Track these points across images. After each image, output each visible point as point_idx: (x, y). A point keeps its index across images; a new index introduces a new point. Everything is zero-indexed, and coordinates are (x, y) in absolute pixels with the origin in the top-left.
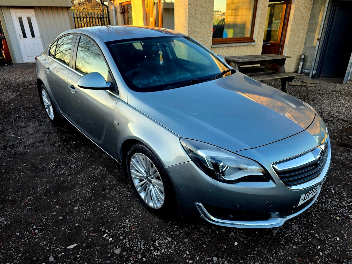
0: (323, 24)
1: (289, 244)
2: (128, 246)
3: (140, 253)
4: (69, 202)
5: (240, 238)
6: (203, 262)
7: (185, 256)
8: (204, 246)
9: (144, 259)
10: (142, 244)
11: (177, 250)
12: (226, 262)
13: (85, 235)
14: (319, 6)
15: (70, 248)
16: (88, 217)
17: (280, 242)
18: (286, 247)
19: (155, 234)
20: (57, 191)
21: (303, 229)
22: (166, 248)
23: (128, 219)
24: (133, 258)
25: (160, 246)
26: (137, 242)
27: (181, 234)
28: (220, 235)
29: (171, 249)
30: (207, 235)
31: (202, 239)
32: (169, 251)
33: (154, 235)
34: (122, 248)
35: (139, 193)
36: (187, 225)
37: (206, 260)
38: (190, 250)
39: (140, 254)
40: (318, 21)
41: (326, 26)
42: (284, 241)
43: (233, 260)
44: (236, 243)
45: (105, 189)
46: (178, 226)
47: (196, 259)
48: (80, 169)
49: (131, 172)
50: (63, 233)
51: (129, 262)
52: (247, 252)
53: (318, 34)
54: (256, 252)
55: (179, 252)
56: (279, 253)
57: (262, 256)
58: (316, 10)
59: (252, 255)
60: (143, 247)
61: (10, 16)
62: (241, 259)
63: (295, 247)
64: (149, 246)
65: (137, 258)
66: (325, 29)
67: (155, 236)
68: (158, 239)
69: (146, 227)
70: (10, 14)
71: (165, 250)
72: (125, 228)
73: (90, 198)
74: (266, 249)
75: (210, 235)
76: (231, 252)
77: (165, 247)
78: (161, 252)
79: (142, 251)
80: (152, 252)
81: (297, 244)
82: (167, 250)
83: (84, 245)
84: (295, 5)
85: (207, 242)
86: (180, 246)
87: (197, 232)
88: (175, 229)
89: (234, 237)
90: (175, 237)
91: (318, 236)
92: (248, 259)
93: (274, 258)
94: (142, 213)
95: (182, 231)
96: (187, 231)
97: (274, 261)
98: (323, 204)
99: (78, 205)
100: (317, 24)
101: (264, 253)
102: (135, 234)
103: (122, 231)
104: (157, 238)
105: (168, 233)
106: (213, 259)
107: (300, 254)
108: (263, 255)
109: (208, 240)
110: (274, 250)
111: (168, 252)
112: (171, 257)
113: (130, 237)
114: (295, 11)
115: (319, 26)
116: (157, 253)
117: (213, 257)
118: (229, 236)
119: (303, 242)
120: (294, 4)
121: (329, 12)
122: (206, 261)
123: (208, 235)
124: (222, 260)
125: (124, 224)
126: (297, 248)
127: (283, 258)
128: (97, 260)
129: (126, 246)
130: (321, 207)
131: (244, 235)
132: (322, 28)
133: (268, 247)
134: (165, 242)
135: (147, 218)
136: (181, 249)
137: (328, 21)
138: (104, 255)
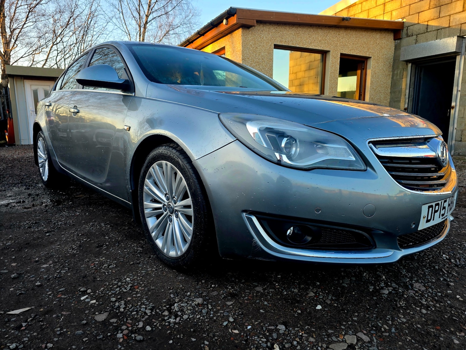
0: (408, 91)
1: (414, 307)
2: (122, 310)
3: (143, 319)
4: (37, 259)
5: (326, 299)
6: (258, 331)
7: (225, 324)
8: (261, 311)
9: (148, 328)
10: (148, 308)
11: (212, 315)
12: (303, 333)
13: (49, 297)
14: (400, 72)
15: (13, 313)
16: (62, 275)
17: (397, 305)
18: (408, 311)
19: (174, 295)
20: (21, 248)
21: (432, 289)
22: (192, 313)
23: (131, 277)
24: (128, 327)
25: (182, 311)
26: (141, 305)
27: (222, 295)
28: (289, 297)
29: (200, 314)
30: (266, 296)
31: (258, 301)
32: (198, 317)
33: (172, 296)
34: (110, 314)
35: (154, 239)
36: (232, 284)
37: (264, 329)
38: (236, 316)
39: (142, 321)
40: (402, 89)
41: (412, 93)
42: (403, 304)
43: (314, 330)
44: (319, 307)
45: (102, 246)
46: (217, 285)
47: (247, 328)
48: (68, 226)
49: (144, 205)
50: (10, 294)
51: (120, 332)
52: (339, 319)
53: (404, 103)
54: (356, 319)
55: (215, 318)
56: (398, 320)
57: (368, 323)
58: (397, 77)
59: (350, 323)
60: (150, 312)
61: (23, 88)
62: (331, 329)
63: (424, 311)
64: (160, 311)
65: (135, 326)
66: (411, 97)
67: (174, 297)
68: (180, 301)
69: (161, 286)
70: (24, 86)
71: (189, 316)
72: (123, 288)
73: (74, 255)
74: (374, 314)
75: (271, 297)
76: (311, 319)
77: (189, 312)
78: (183, 318)
79: (146, 317)
80: (166, 318)
81: (427, 307)
82: (193, 315)
83: (42, 310)
84: (372, 71)
85: (267, 306)
86: (219, 310)
87: (249, 292)
88: (211, 289)
89: (315, 298)
90: (209, 299)
91: (462, 298)
92: (343, 327)
93: (390, 326)
94: (156, 270)
95: (224, 291)
96: (231, 291)
97: (392, 331)
98: (458, 260)
99: (51, 262)
100: (401, 92)
101: (371, 320)
102: (139, 295)
103: (117, 291)
104: (177, 300)
105: (197, 294)
106: (278, 327)
107: (437, 321)
108: (370, 322)
109: (268, 304)
110: (388, 315)
111: (196, 318)
112: (199, 325)
113: (129, 299)
114: (372, 76)
115: (403, 94)
116: (175, 320)
117: (277, 326)
118: (306, 297)
119: (438, 305)
120: (370, 68)
121: (414, 78)
122: (264, 331)
123: (269, 297)
124: (294, 330)
125: (122, 283)
126: (429, 312)
127: (406, 326)
128: (59, 329)
129: (119, 310)
130: (455, 263)
131: (332, 296)
132: (407, 96)
133: (376, 311)
134: (191, 304)
135: (165, 276)
136: (219, 314)
137: (414, 88)
138: (74, 323)
